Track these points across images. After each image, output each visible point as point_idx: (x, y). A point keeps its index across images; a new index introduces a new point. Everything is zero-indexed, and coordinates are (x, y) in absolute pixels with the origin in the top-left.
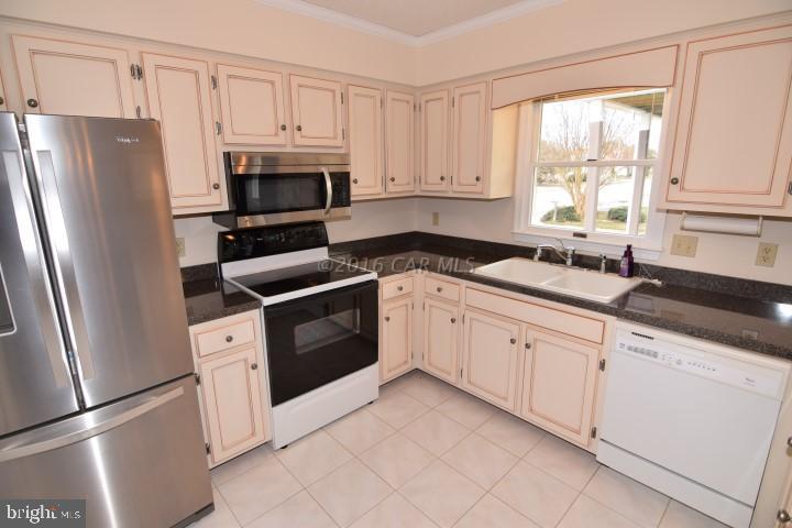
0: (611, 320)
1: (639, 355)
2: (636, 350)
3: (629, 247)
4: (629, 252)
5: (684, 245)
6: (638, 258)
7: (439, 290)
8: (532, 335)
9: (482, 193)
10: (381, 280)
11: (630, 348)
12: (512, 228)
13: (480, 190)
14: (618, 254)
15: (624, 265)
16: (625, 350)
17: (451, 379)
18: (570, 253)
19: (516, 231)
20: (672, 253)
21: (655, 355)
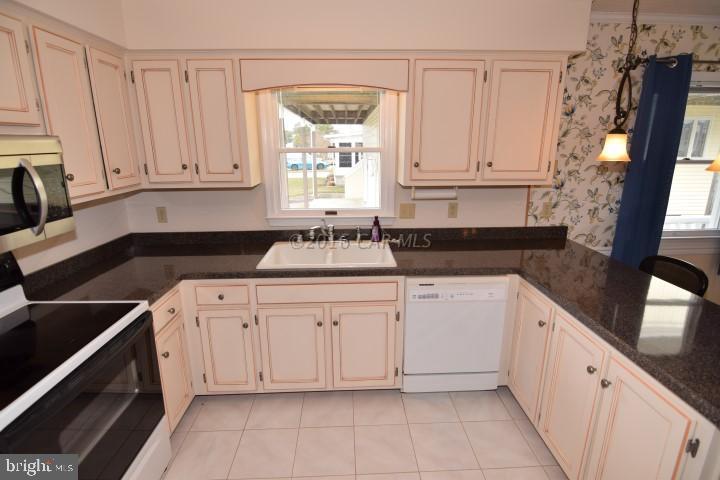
0: (400, 279)
1: (426, 300)
2: (424, 297)
3: (376, 218)
4: (376, 222)
5: (407, 211)
6: (384, 224)
7: (221, 297)
8: (336, 312)
9: (242, 182)
10: (152, 308)
11: (420, 297)
12: (266, 215)
13: (240, 179)
14: (369, 224)
15: (375, 233)
16: (417, 299)
17: (250, 388)
18: (331, 229)
19: (269, 217)
20: (401, 218)
21: (437, 296)
